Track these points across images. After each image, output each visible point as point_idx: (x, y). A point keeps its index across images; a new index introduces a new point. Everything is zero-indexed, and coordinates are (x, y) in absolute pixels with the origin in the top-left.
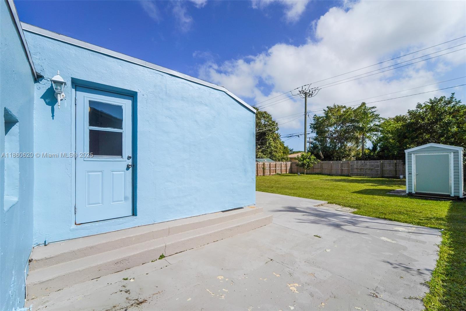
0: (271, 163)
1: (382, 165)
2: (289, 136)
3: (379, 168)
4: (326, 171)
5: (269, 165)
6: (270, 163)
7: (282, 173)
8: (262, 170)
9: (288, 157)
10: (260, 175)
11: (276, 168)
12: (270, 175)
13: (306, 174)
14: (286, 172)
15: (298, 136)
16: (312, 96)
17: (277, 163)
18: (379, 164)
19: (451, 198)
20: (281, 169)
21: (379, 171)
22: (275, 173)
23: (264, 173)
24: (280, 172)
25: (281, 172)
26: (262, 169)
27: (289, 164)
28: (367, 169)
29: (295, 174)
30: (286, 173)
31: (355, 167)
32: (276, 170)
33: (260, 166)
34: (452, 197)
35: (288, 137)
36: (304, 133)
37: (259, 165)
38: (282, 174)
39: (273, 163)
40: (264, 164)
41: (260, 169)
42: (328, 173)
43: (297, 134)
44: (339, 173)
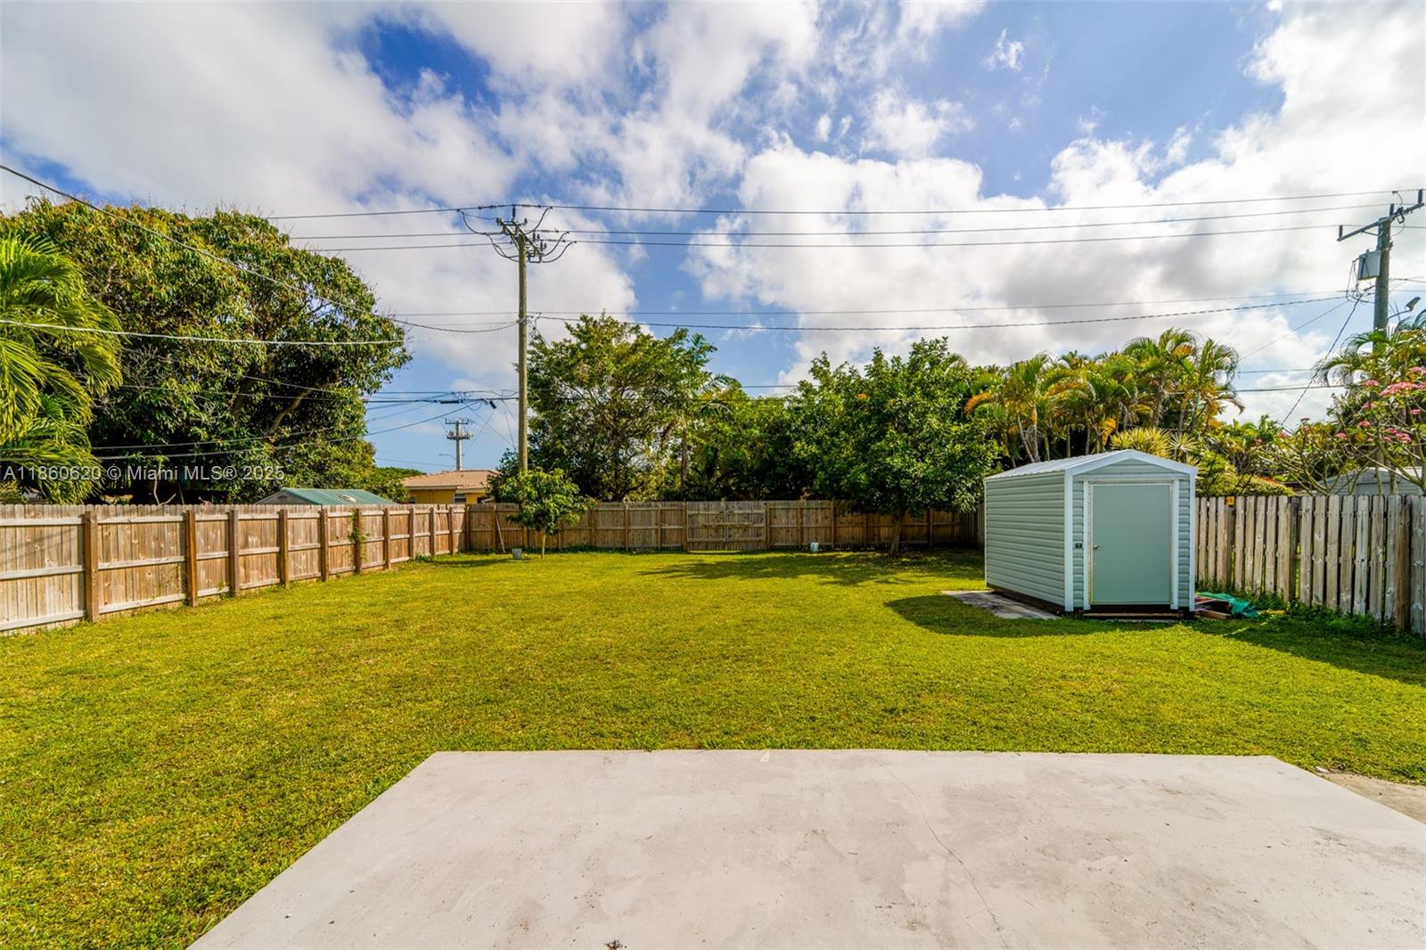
0: (391, 512)
1: (770, 516)
2: (450, 398)
3: (763, 525)
4: (610, 539)
5: (379, 519)
6: (386, 511)
7: (437, 553)
8: (349, 548)
9: (401, 485)
10: (338, 576)
11: (410, 531)
12: (386, 565)
13: (548, 551)
14: (451, 547)
15: (491, 403)
16: (544, 258)
17: (416, 511)
18: (762, 511)
19: (1170, 614)
20: (431, 537)
21: (763, 532)
22: (408, 558)
23: (357, 560)
24: (427, 547)
25: (432, 550)
26: (347, 541)
27: (460, 509)
28: (733, 527)
29: (487, 552)
30: (451, 553)
31: (701, 520)
32: (410, 540)
33: (338, 524)
34: (1174, 611)
35: (442, 403)
36: (517, 395)
37: (333, 524)
38: (435, 559)
39: (398, 511)
40: (356, 518)
41: (335, 543)
42: (620, 545)
43: (485, 396)
44: (654, 544)
